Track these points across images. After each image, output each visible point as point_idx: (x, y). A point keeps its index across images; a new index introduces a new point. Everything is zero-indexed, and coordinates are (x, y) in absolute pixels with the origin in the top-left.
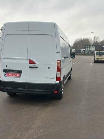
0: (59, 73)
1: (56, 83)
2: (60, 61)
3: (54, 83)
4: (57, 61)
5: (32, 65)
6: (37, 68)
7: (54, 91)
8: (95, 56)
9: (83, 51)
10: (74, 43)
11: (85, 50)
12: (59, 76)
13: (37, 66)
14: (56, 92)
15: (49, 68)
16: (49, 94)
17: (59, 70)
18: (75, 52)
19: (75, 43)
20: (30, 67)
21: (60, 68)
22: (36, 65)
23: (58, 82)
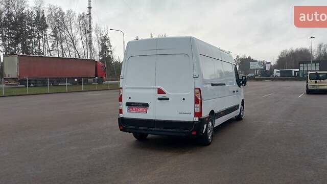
0: (198, 106)
1: (195, 120)
2: (199, 89)
3: (192, 120)
4: (195, 89)
5: (161, 96)
6: (168, 99)
7: (192, 132)
8: (307, 82)
9: (295, 72)
10: (278, 58)
11: (298, 70)
12: (198, 110)
13: (168, 97)
14: (194, 133)
15: (184, 99)
16: (184, 135)
17: (197, 101)
18: (279, 75)
19: (280, 58)
20: (159, 99)
21: (200, 99)
22: (166, 96)
23: (196, 119)
